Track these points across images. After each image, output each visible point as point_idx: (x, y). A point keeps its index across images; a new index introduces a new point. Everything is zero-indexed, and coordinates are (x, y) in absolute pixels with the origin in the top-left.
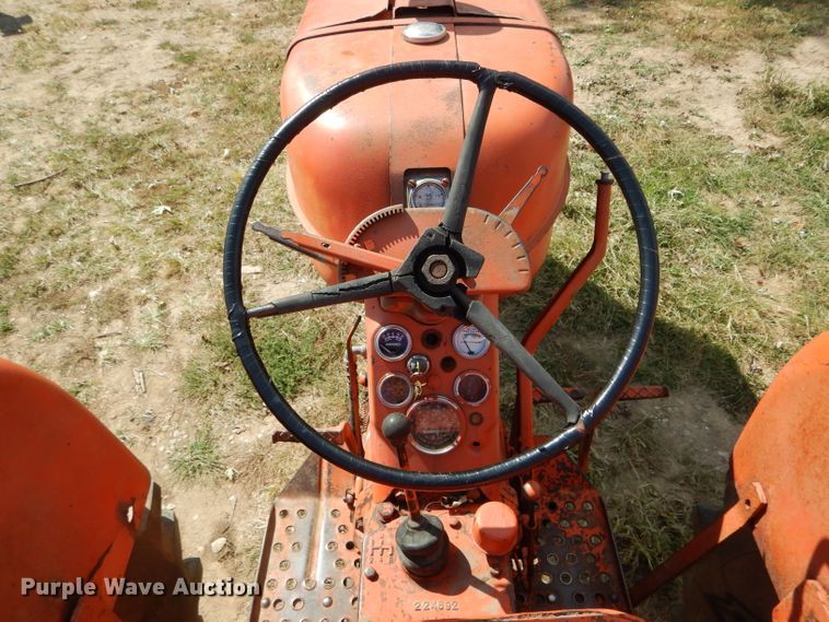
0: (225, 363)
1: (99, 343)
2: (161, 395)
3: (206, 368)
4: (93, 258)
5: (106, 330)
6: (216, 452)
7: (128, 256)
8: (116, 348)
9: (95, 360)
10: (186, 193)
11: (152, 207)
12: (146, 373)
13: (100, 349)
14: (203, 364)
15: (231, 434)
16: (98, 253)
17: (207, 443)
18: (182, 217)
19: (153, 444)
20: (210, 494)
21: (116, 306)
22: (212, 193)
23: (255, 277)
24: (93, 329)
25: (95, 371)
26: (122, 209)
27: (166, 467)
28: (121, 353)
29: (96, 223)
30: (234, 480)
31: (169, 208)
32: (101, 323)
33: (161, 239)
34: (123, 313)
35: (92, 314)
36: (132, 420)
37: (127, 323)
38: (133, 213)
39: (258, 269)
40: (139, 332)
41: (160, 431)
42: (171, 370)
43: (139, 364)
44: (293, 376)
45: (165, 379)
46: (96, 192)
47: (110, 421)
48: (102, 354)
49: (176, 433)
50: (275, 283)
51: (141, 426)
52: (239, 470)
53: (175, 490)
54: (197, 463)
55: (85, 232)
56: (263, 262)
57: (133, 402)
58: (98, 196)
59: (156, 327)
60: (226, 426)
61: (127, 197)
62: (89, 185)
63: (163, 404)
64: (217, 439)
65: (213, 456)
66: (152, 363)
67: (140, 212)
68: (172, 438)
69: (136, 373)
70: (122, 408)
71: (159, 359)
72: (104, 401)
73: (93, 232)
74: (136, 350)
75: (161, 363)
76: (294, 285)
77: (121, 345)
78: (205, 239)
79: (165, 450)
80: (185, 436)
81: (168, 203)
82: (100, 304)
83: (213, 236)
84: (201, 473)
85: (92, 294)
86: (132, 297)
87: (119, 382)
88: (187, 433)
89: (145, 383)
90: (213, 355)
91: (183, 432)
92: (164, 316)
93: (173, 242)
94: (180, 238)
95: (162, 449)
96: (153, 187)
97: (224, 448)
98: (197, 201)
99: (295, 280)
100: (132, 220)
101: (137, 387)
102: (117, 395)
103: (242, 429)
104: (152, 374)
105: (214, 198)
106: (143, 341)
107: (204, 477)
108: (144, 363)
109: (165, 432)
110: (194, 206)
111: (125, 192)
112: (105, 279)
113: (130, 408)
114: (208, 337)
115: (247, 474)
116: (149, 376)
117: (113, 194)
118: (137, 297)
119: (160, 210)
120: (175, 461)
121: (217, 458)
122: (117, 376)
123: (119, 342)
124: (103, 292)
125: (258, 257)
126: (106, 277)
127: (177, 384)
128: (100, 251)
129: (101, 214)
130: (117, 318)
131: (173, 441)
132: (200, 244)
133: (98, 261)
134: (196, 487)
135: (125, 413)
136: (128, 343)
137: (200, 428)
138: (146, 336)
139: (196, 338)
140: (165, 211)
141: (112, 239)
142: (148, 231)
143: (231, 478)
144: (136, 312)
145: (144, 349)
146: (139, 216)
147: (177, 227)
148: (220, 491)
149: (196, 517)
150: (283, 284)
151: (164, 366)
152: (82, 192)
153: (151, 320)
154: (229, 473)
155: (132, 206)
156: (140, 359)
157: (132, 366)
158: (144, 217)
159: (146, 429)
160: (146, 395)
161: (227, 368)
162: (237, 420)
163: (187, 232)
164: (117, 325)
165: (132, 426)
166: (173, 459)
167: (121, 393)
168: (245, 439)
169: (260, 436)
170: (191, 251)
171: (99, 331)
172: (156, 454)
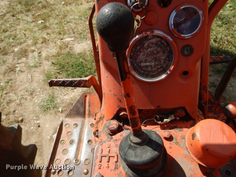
0: (60, 71)
1: (17, 65)
2: (37, 82)
3: (53, 73)
4: (17, 38)
5: (20, 61)
6: (56, 102)
7: (29, 37)
8: (22, 67)
9: (15, 71)
10: (49, 16)
11: (37, 21)
12: (33, 75)
13: (17, 67)
14: (52, 71)
15: (61, 96)
17: (52, 99)
18: (47, 24)
19: (34, 99)
20: (53, 117)
21: (23, 53)
22: (58, 16)
23: (71, 42)
24: (15, 61)
25: (15, 75)
26: (28, 22)
27: (38, 107)
28: (24, 69)
29: (18, 27)
30: (62, 112)
31: (43, 21)
32: (18, 59)
33: (40, 31)
34: (26, 55)
35: (15, 56)
36: (27, 91)
37: (27, 59)
38: (31, 23)
39: (73, 39)
40: (31, 62)
41: (36, 95)
42: (41, 74)
43: (30, 72)
44: (84, 74)
45: (39, 77)
46: (20, 18)
47: (19, 92)
48: (18, 69)
49: (42, 95)
50: (79, 43)
51: (30, 93)
52: (64, 108)
53: (40, 116)
54: (48, 106)
55: (15, 30)
56: (74, 37)
57: (27, 85)
58: (20, 19)
59: (37, 59)
60: (60, 93)
61: (29, 19)
62: (17, 16)
63: (38, 86)
64: (56, 97)
65: (54, 103)
66: (35, 71)
67: (33, 23)
68: (40, 97)
69: (29, 75)
70: (23, 87)
71: (38, 70)
72: (17, 85)
73: (17, 30)
74: (30, 68)
75: (38, 72)
76: (85, 44)
77: (25, 66)
78: (55, 31)
79: (37, 101)
80: (45, 97)
81: (43, 20)
82: (18, 53)
83: (58, 30)
84: (50, 110)
85: (16, 50)
86: (29, 50)
87: (23, 79)
88: (46, 95)
89: (32, 79)
90: (55, 68)
91: (44, 95)
92: (40, 56)
93: (44, 32)
94: (47, 31)
95: (36, 101)
96: (38, 15)
97: (59, 101)
98: (53, 18)
99: (86, 42)
100: (30, 26)
101: (29, 80)
102: (22, 83)
103: (66, 94)
104: (34, 75)
105: (58, 18)
106: (32, 65)
107: (51, 111)
108: (32, 71)
109: (38, 95)
110: (52, 20)
111: (29, 17)
112: (21, 45)
113: (26, 87)
114: (54, 62)
115: (66, 110)
116: (34, 76)
117: (25, 18)
118: (31, 50)
119: (40, 22)
120: (41, 105)
121: (56, 104)
122: (23, 76)
123: (24, 65)
124: (19, 49)
125: (73, 35)
126: (21, 44)
127: (43, 79)
128: (19, 36)
129: (21, 24)
130: (24, 57)
131: (40, 98)
132: (53, 32)
133: (18, 39)
134: (48, 115)
135: (24, 89)
136: (27, 65)
137: (50, 94)
138: (33, 62)
139: (50, 63)
140: (42, 22)
141: (24, 31)
142: (36, 29)
143: (61, 111)
144: (31, 55)
145: (32, 67)
146: (33, 24)
147: (45, 27)
148: (57, 116)
149: (47, 126)
150: (81, 44)
151: (39, 73)
152: (15, 18)
153: (35, 57)
154: (60, 110)
155: (31, 21)
156: (31, 70)
157: (28, 73)
158: (35, 24)
159: (32, 94)
160: (32, 83)
161: (61, 72)
162: (63, 91)
163: (49, 28)
164: (24, 59)
165: (27, 93)
166: (40, 105)
167: (23, 82)
168: (66, 97)
169: (72, 96)
170: (50, 34)
171: (17, 62)
172: (34, 103)
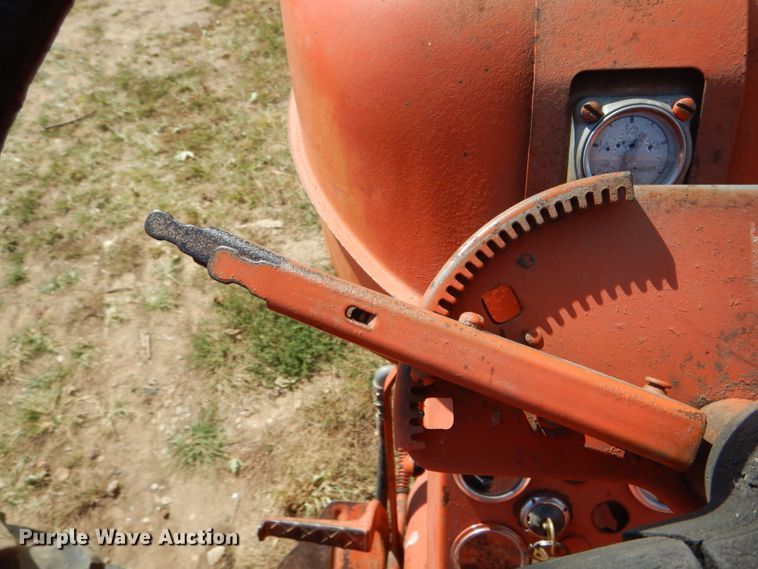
0: (237, 331)
1: (109, 299)
2: (166, 363)
3: (216, 336)
4: (111, 206)
5: (117, 285)
6: (220, 437)
7: (146, 204)
8: (124, 305)
9: (103, 318)
10: (210, 139)
11: (174, 150)
12: (154, 336)
13: (108, 306)
14: (212, 330)
15: (239, 416)
16: (117, 199)
17: (209, 425)
18: (204, 164)
19: (154, 421)
20: (211, 488)
21: (129, 258)
22: (237, 139)
23: (275, 232)
24: (104, 283)
25: (101, 331)
26: (146, 154)
27: (164, 451)
28: (129, 312)
29: (118, 167)
30: (238, 473)
31: (191, 154)
32: (113, 276)
33: (181, 186)
34: (136, 266)
35: (104, 266)
36: (134, 391)
37: (139, 278)
38: (156, 158)
39: (279, 223)
40: (150, 288)
41: (162, 406)
42: (180, 334)
43: (147, 325)
44: (310, 351)
45: (173, 344)
46: (122, 135)
47: (112, 391)
48: (110, 312)
49: (179, 410)
50: (296, 240)
51: (143, 398)
52: (244, 461)
53: (172, 480)
54: (198, 449)
55: (107, 176)
56: (284, 216)
57: (135, 370)
58: (121, 140)
59: (168, 283)
60: (233, 406)
61: (151, 142)
62: (116, 128)
63: (168, 374)
64: (222, 421)
65: (216, 442)
66: (159, 324)
67: (162, 157)
68: (174, 415)
69: (142, 336)
70: (123, 375)
71: (169, 321)
72: (107, 366)
73: (114, 177)
74: (145, 309)
75: (170, 326)
76: (316, 243)
77: (131, 303)
78: (226, 188)
79: (165, 429)
80: (188, 415)
81: (191, 148)
82: (113, 255)
83: (234, 186)
84: (202, 462)
85: (108, 243)
86: (146, 249)
87: (124, 345)
88: (191, 411)
89: (151, 348)
90: (225, 321)
91: (186, 410)
92: (177, 272)
93: (193, 190)
94: (200, 187)
95: (162, 427)
96: (178, 132)
97: (230, 433)
98: (221, 147)
99: (318, 238)
100: (153, 166)
101: (142, 352)
102: (120, 360)
103: (252, 410)
104: (159, 338)
105: (239, 144)
106: (153, 300)
107: (205, 467)
108: (152, 324)
109: (168, 407)
110: (217, 152)
111: (149, 136)
112: (121, 228)
113: (132, 375)
114: (220, 299)
115: (253, 468)
116: (156, 340)
117: (138, 138)
118: (151, 250)
119: (183, 155)
120: (175, 444)
121: (221, 445)
122: (124, 338)
123: (128, 299)
124: (117, 242)
125: (279, 210)
126: (122, 225)
127: (183, 351)
128: (119, 197)
129: (125, 158)
130: (130, 271)
131: (175, 419)
132: (221, 194)
133: (116, 209)
134: (196, 478)
135: (126, 383)
136: (137, 301)
137: (205, 405)
138: (157, 293)
139: (208, 299)
140: (188, 157)
141: (132, 184)
142: (169, 177)
143: (234, 470)
144: (150, 265)
145: (154, 308)
146: (162, 161)
147: (198, 175)
148: (222, 486)
149: (192, 517)
150: (306, 242)
151: (172, 329)
152: (108, 135)
153: (163, 275)
154: (233, 464)
155: (156, 150)
156: (149, 318)
157: (139, 327)
158: (166, 163)
159: (148, 402)
160: (150, 363)
161: (239, 337)
162: (245, 400)
163: (209, 180)
164: (129, 279)
165: (133, 398)
166: (172, 442)
167: (125, 358)
168: (254, 423)
169: (270, 421)
170: (211, 201)
171: (110, 285)
172: (156, 434)
